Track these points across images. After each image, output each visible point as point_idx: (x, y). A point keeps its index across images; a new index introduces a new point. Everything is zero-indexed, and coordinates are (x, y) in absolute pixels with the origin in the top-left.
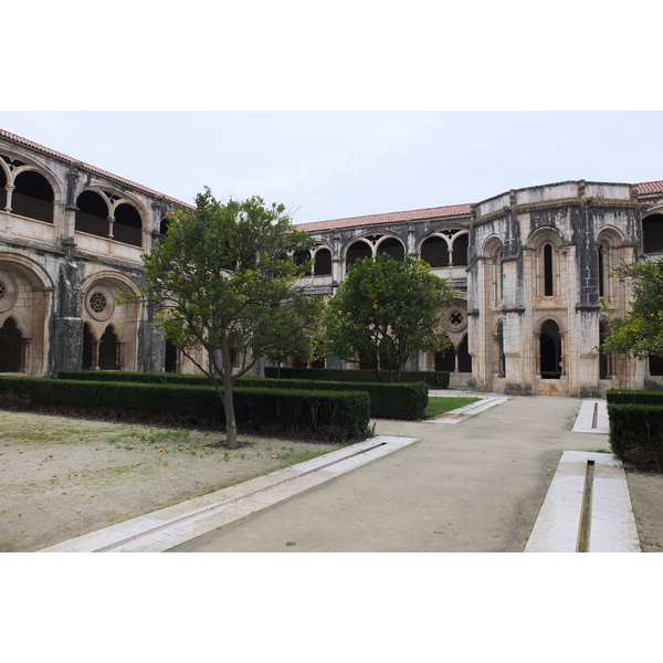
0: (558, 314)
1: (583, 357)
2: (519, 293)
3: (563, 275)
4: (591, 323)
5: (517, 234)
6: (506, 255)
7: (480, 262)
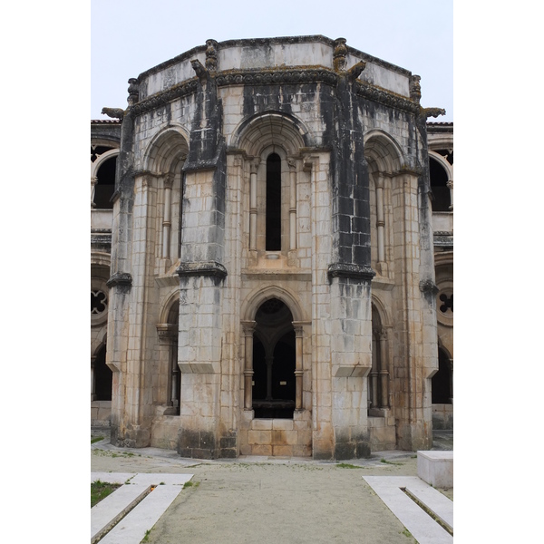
0: (292, 286)
1: (342, 373)
2: (216, 236)
3: (303, 210)
4: (357, 304)
5: (217, 121)
6: (193, 159)
7: (139, 182)
